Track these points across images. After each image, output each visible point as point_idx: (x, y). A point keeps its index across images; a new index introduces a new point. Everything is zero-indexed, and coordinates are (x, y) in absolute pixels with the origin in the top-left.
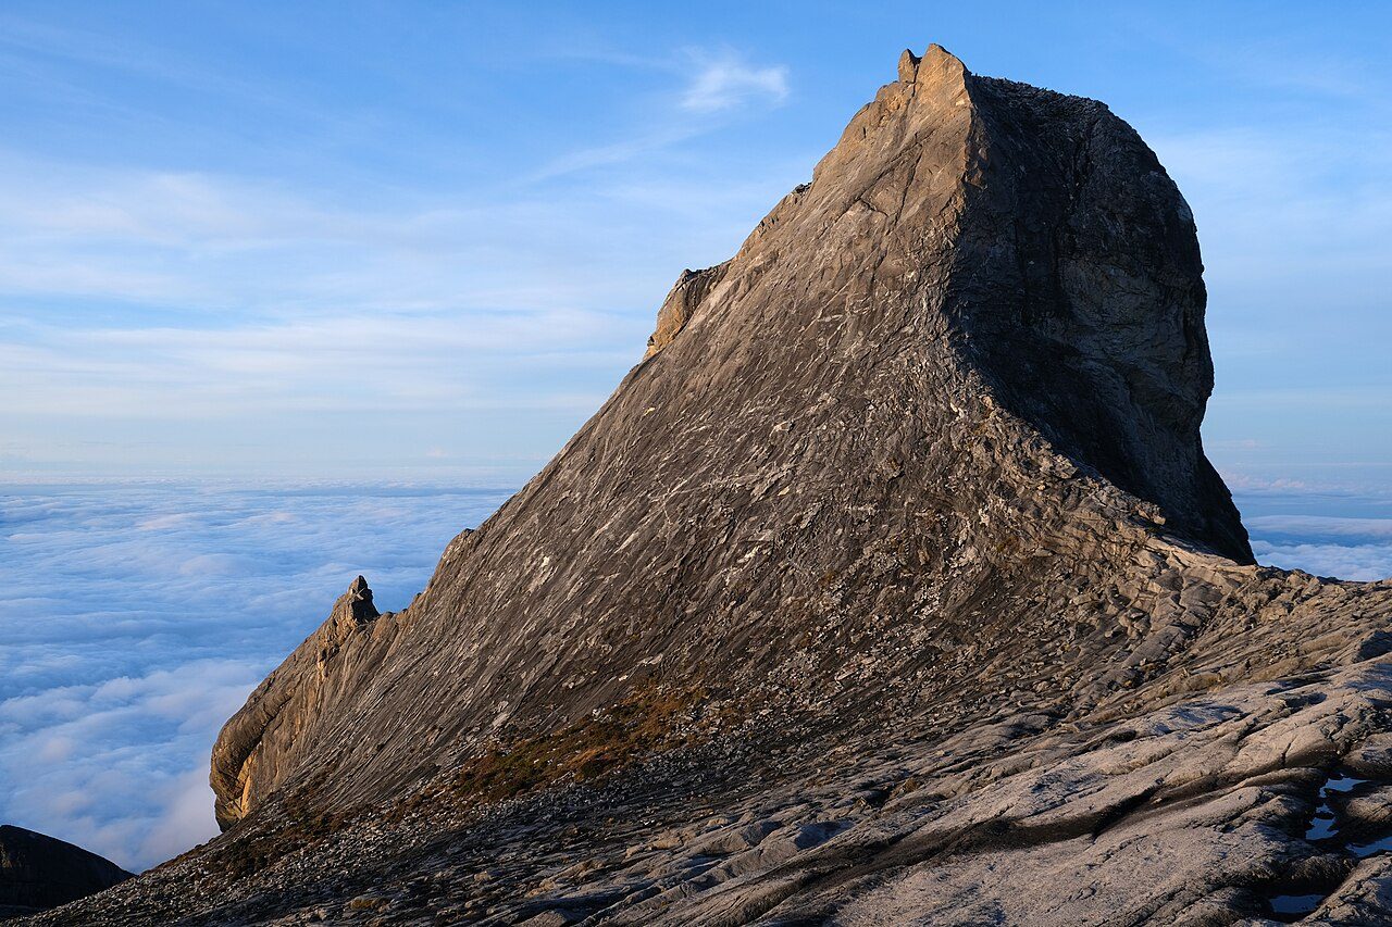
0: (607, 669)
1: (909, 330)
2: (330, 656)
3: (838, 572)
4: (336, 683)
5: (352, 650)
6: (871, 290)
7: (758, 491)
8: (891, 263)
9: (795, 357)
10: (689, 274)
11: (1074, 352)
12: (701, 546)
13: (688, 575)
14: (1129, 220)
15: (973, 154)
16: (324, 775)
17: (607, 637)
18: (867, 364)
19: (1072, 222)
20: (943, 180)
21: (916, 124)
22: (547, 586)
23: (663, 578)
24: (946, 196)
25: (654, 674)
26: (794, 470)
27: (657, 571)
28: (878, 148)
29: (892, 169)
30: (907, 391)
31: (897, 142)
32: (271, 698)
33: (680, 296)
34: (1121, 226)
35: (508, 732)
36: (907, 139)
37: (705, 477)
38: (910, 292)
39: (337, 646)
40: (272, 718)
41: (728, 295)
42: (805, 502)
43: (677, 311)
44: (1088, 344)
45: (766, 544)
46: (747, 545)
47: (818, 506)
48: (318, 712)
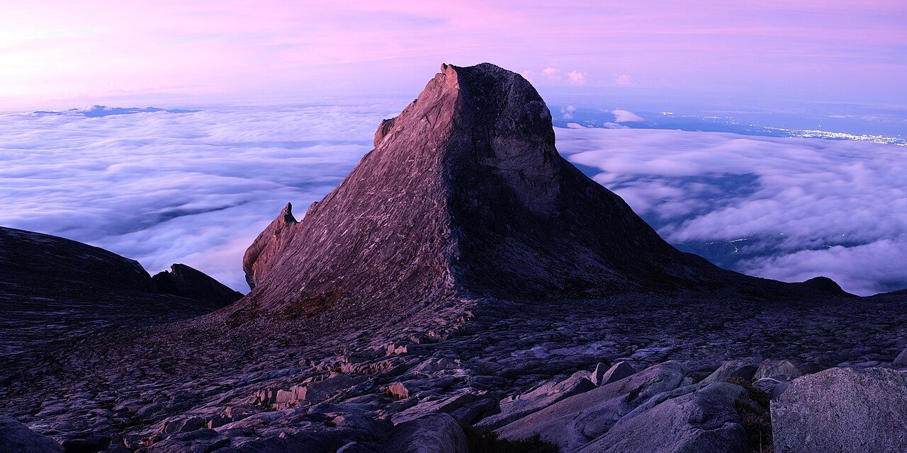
0: (330, 278)
1: (430, 170)
2: (278, 233)
3: (388, 258)
4: (279, 244)
5: (284, 234)
6: (423, 153)
7: (379, 223)
8: (429, 144)
9: (400, 173)
10: (385, 121)
11: (495, 168)
12: (361, 240)
13: (356, 250)
14: (516, 123)
15: (456, 108)
16: (263, 290)
17: (332, 267)
18: (418, 180)
19: (495, 125)
20: (446, 116)
21: (444, 91)
22: (324, 241)
23: (350, 249)
24: (447, 122)
25: (341, 282)
26: (390, 217)
27: (349, 246)
28: (433, 98)
29: (436, 106)
30: (425, 193)
31: (439, 96)
32: (261, 243)
33: (381, 130)
34: (514, 126)
35: (303, 293)
36: (442, 95)
37: (368, 214)
38: (433, 156)
39: (280, 230)
40: (261, 250)
41: (389, 139)
42: (390, 230)
43: (380, 135)
44: (501, 165)
45: (377, 243)
46: (372, 242)
47: (392, 232)
48: (274, 252)
